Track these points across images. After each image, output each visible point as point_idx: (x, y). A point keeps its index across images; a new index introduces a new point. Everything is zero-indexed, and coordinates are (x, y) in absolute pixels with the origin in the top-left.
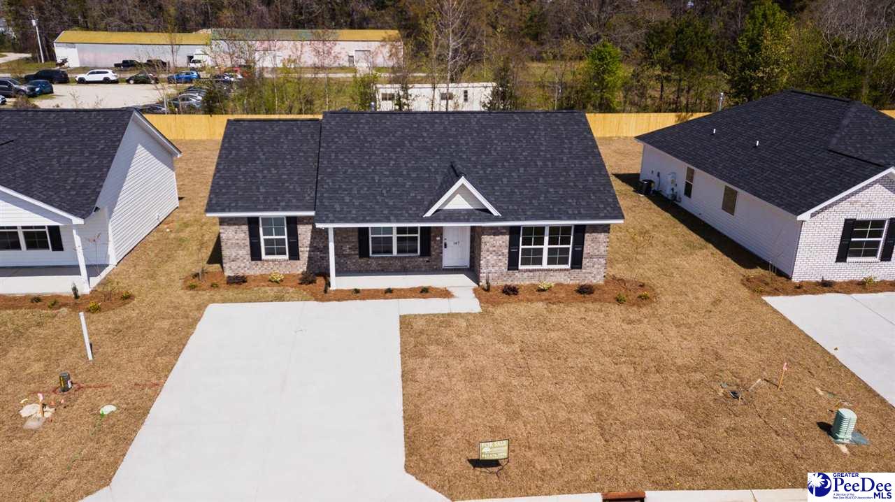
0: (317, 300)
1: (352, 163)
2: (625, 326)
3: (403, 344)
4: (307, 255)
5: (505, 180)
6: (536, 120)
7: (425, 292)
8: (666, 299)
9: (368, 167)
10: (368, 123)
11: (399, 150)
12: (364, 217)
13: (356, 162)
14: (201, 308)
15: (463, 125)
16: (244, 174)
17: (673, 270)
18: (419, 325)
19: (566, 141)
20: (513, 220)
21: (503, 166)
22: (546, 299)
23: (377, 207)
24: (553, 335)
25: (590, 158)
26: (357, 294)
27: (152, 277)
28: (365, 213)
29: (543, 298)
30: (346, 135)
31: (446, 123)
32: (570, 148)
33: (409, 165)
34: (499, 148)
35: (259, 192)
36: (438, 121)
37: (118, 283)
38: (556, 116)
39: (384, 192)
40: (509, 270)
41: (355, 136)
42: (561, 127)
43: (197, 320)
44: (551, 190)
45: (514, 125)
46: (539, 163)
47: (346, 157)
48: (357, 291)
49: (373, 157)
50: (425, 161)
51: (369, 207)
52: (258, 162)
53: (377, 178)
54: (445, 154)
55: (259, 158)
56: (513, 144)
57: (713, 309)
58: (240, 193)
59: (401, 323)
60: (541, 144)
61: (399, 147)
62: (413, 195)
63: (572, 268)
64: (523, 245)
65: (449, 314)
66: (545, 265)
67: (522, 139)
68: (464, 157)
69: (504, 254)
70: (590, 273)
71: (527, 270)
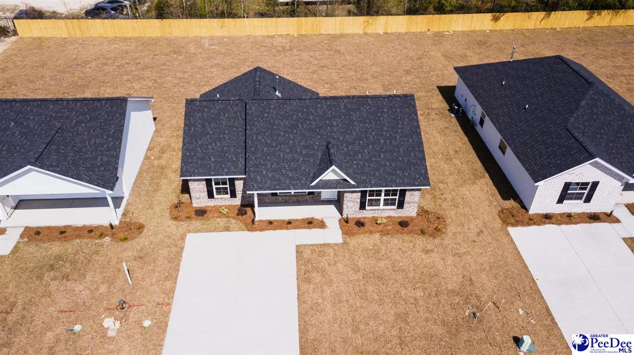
0: (248, 230)
1: (266, 143)
2: (424, 256)
3: (298, 270)
4: (241, 195)
5: (360, 155)
6: (383, 104)
7: (310, 223)
8: (451, 229)
9: (276, 146)
10: (275, 108)
11: (295, 131)
12: (275, 186)
13: (269, 142)
14: (183, 238)
15: (336, 109)
16: (201, 146)
17: (459, 201)
18: (307, 253)
19: (400, 122)
20: (363, 188)
21: (359, 144)
22: (381, 231)
23: (282, 178)
24: (382, 264)
25: (414, 136)
26: (271, 224)
27: (151, 207)
28: (275, 183)
29: (379, 230)
30: (262, 119)
31: (325, 108)
32: (402, 128)
33: (301, 144)
34: (357, 129)
35: (210, 161)
36: (319, 106)
37: (132, 213)
38: (396, 100)
39: (286, 166)
40: (360, 209)
41: (268, 119)
42: (398, 110)
43: (182, 249)
44: (388, 163)
45: (367, 109)
46: (382, 142)
47: (262, 138)
48: (271, 222)
49: (279, 138)
50: (311, 140)
51: (277, 178)
52: (208, 136)
53: (282, 155)
54: (323, 134)
55: (208, 133)
56: (366, 125)
57: (477, 240)
58: (199, 162)
59: (297, 252)
60: (384, 125)
61: (295, 128)
62: (303, 168)
63: (398, 208)
64: (369, 196)
65: (324, 245)
66: (382, 206)
67: (372, 121)
68: (336, 136)
69: (357, 202)
70: (408, 211)
71: (371, 210)
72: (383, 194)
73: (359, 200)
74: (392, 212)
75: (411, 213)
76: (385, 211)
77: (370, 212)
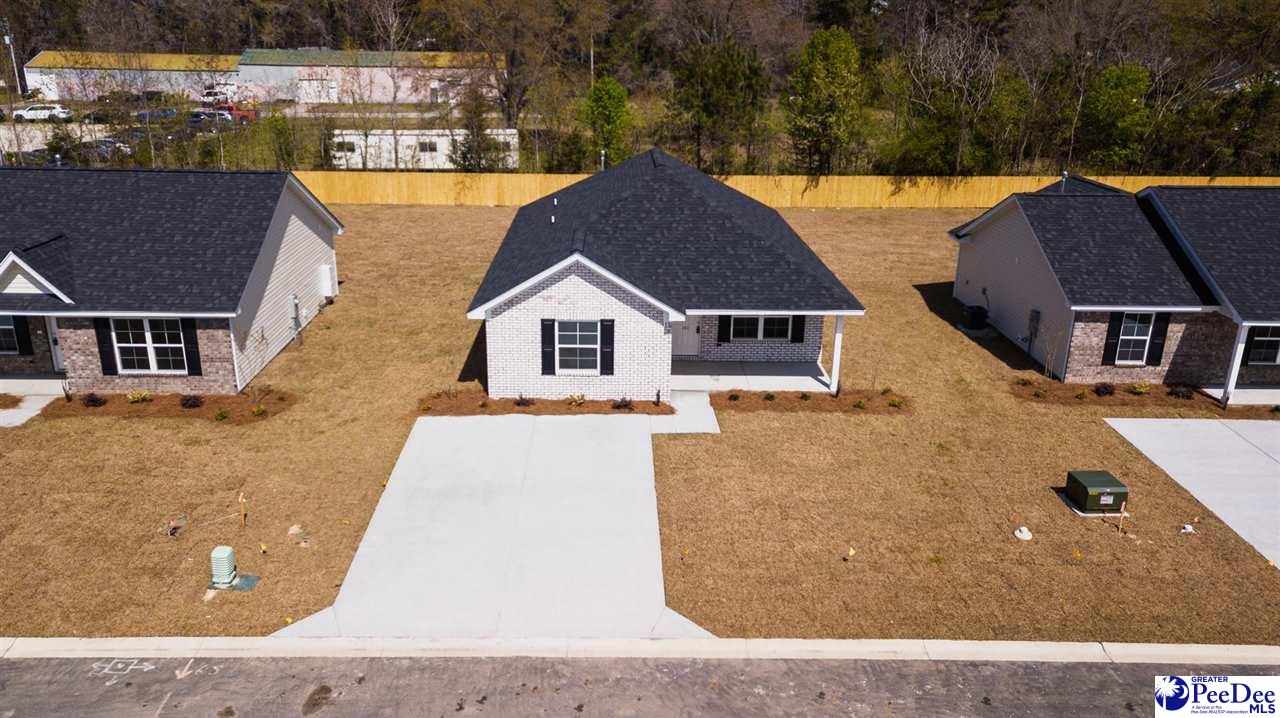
5: (115, 258)
6: (215, 182)
8: (291, 415)
15: (112, 187)
19: (235, 210)
21: (126, 240)
25: (251, 233)
29: (128, 411)
32: (232, 220)
34: (137, 218)
38: (247, 178)
40: (105, 375)
42: (242, 192)
44: (167, 273)
45: (180, 188)
46: (177, 238)
50: (26, 231)
54: (59, 223)
56: (161, 212)
63: (190, 374)
64: (119, 342)
67: (177, 206)
68: (83, 227)
69: (92, 353)
70: (214, 381)
71: (129, 376)
72: (148, 336)
73: (96, 350)
74: (177, 383)
75: (222, 386)
76: (164, 380)
77: (126, 384)
